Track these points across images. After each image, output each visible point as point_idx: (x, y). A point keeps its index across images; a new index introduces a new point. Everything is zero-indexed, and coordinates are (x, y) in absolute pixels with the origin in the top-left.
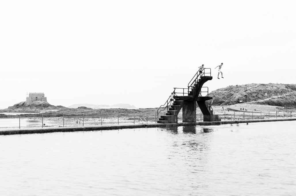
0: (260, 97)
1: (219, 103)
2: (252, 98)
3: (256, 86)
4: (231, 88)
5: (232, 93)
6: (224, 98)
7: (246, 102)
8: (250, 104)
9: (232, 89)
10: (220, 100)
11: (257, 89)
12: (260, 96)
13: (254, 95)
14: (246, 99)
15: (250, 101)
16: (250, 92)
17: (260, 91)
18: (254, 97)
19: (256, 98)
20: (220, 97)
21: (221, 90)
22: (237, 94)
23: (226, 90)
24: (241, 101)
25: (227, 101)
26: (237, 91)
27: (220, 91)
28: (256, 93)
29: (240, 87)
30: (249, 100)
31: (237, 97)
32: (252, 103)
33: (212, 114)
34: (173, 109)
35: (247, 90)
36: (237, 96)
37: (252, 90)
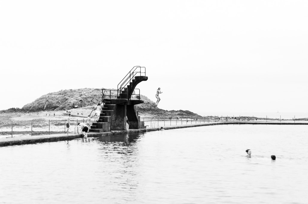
0: (95, 102)
1: (53, 107)
2: (87, 103)
3: (91, 91)
4: (65, 93)
5: (67, 97)
6: (58, 102)
7: (81, 107)
8: (86, 109)
9: (66, 93)
10: (54, 105)
11: (91, 94)
12: (95, 101)
13: (89, 100)
14: (81, 104)
15: (85, 106)
16: (85, 97)
17: (95, 95)
18: (89, 102)
19: (91, 103)
20: (54, 102)
21: (54, 94)
22: (72, 98)
23: (60, 94)
24: (76, 106)
25: (61, 106)
26: (72, 96)
27: (53, 96)
28: (91, 97)
29: (75, 91)
30: (85, 105)
31: (72, 102)
32: (88, 108)
33: (139, 121)
34: (106, 115)
35: (82, 95)
36: (72, 101)
37: (87, 95)
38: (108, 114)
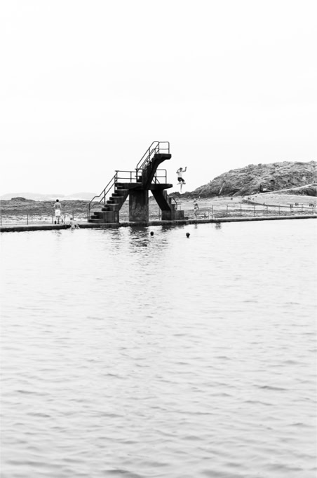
0: (295, 183)
1: (231, 191)
2: (282, 185)
3: (289, 166)
4: (250, 169)
5: (252, 176)
6: (238, 184)
7: (273, 190)
8: (280, 193)
9: (252, 169)
10: (233, 187)
11: (289, 170)
12: (294, 181)
13: (285, 179)
14: (273, 186)
15: (278, 190)
16: (279, 175)
17: (295, 173)
18: (285, 182)
19: (288, 184)
20: (233, 183)
21: (235, 172)
22: (260, 178)
23: (243, 171)
24: (264, 189)
25: (243, 189)
26: (260, 174)
27: (233, 174)
28: (288, 176)
29: (265, 166)
30: (278, 187)
31: (259, 183)
32: (283, 192)
33: (174, 210)
34: (113, 202)
35: (274, 172)
36: (259, 181)
37: (282, 172)
38: (116, 201)
